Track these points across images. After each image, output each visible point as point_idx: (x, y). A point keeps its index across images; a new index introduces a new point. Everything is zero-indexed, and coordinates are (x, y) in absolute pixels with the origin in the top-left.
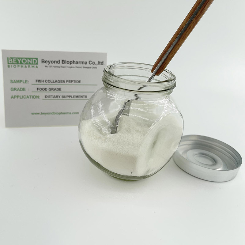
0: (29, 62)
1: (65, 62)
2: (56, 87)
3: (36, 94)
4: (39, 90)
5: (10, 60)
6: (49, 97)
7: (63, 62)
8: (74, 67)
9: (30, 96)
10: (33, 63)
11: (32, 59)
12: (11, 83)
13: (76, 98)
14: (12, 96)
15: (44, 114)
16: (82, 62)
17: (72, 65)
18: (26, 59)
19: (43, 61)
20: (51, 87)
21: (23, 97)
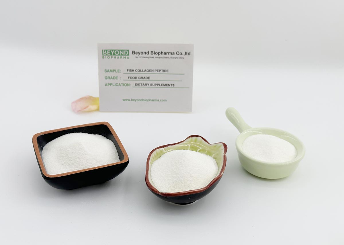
0: (121, 53)
1: (154, 53)
2: (145, 76)
3: (127, 82)
4: (129, 79)
5: (105, 52)
6: (139, 85)
7: (152, 53)
8: (162, 58)
9: (122, 84)
10: (125, 54)
11: (124, 50)
12: (105, 72)
13: (164, 87)
14: (106, 84)
15: (134, 100)
16: (170, 53)
17: (160, 56)
18: (119, 50)
19: (134, 53)
20: (141, 76)
21: (116, 85)
